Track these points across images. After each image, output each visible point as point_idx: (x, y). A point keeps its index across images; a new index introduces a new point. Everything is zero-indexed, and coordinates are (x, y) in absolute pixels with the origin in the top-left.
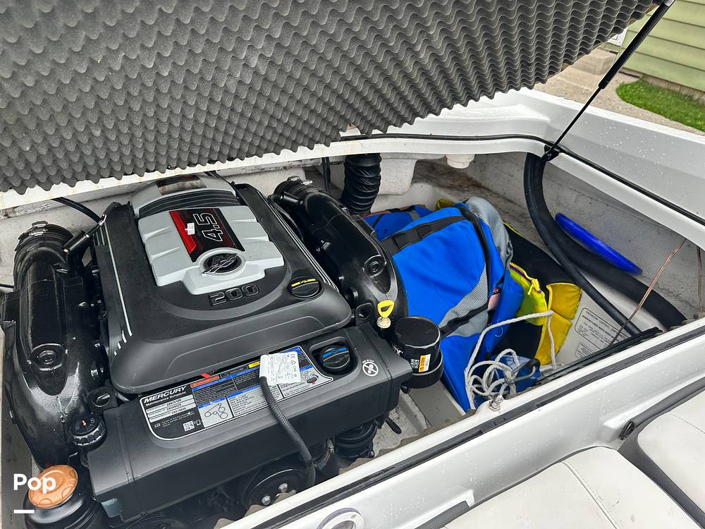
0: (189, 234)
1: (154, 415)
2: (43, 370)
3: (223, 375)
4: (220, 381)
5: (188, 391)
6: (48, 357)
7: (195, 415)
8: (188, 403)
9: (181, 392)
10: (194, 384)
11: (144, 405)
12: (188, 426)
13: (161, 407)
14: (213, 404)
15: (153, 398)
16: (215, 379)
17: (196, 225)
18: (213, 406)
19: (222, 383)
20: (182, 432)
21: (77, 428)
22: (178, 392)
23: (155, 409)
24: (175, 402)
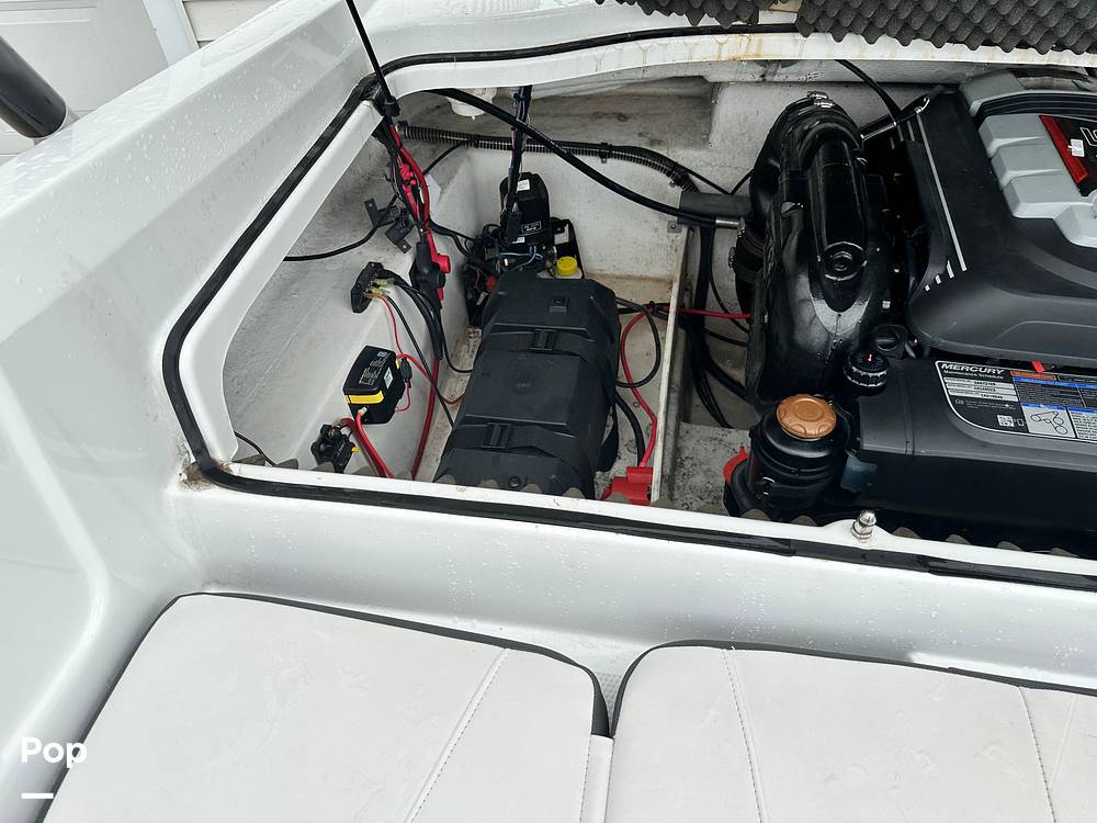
0: (1073, 154)
1: (955, 387)
2: (828, 276)
3: (1062, 378)
4: (1057, 384)
5: (1007, 378)
6: (843, 261)
7: (1017, 412)
8: (1006, 392)
9: (996, 374)
10: (1016, 373)
11: (942, 370)
12: (1004, 420)
13: (966, 382)
14: (1043, 409)
15: (954, 366)
16: (1051, 379)
17: (1085, 143)
18: (1044, 411)
19: (1059, 387)
20: (996, 425)
21: (860, 361)
22: (991, 374)
23: (956, 381)
24: (988, 384)
